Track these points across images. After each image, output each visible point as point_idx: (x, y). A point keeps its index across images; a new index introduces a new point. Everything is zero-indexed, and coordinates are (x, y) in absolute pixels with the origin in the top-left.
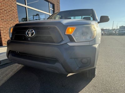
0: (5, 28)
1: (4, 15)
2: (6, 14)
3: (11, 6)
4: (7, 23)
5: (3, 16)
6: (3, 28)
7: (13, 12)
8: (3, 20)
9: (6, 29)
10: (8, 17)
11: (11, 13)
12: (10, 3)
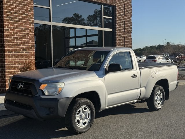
0: (12, 64)
1: (13, 45)
2: (16, 43)
3: (25, 29)
4: (16, 57)
5: (12, 47)
6: (9, 65)
7: (27, 39)
8: (11, 52)
9: (13, 67)
10: (18, 47)
11: (24, 41)
12: (23, 25)
